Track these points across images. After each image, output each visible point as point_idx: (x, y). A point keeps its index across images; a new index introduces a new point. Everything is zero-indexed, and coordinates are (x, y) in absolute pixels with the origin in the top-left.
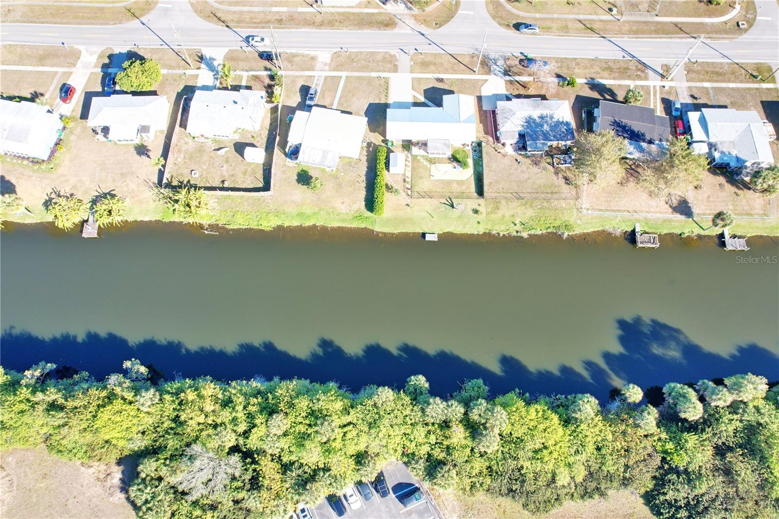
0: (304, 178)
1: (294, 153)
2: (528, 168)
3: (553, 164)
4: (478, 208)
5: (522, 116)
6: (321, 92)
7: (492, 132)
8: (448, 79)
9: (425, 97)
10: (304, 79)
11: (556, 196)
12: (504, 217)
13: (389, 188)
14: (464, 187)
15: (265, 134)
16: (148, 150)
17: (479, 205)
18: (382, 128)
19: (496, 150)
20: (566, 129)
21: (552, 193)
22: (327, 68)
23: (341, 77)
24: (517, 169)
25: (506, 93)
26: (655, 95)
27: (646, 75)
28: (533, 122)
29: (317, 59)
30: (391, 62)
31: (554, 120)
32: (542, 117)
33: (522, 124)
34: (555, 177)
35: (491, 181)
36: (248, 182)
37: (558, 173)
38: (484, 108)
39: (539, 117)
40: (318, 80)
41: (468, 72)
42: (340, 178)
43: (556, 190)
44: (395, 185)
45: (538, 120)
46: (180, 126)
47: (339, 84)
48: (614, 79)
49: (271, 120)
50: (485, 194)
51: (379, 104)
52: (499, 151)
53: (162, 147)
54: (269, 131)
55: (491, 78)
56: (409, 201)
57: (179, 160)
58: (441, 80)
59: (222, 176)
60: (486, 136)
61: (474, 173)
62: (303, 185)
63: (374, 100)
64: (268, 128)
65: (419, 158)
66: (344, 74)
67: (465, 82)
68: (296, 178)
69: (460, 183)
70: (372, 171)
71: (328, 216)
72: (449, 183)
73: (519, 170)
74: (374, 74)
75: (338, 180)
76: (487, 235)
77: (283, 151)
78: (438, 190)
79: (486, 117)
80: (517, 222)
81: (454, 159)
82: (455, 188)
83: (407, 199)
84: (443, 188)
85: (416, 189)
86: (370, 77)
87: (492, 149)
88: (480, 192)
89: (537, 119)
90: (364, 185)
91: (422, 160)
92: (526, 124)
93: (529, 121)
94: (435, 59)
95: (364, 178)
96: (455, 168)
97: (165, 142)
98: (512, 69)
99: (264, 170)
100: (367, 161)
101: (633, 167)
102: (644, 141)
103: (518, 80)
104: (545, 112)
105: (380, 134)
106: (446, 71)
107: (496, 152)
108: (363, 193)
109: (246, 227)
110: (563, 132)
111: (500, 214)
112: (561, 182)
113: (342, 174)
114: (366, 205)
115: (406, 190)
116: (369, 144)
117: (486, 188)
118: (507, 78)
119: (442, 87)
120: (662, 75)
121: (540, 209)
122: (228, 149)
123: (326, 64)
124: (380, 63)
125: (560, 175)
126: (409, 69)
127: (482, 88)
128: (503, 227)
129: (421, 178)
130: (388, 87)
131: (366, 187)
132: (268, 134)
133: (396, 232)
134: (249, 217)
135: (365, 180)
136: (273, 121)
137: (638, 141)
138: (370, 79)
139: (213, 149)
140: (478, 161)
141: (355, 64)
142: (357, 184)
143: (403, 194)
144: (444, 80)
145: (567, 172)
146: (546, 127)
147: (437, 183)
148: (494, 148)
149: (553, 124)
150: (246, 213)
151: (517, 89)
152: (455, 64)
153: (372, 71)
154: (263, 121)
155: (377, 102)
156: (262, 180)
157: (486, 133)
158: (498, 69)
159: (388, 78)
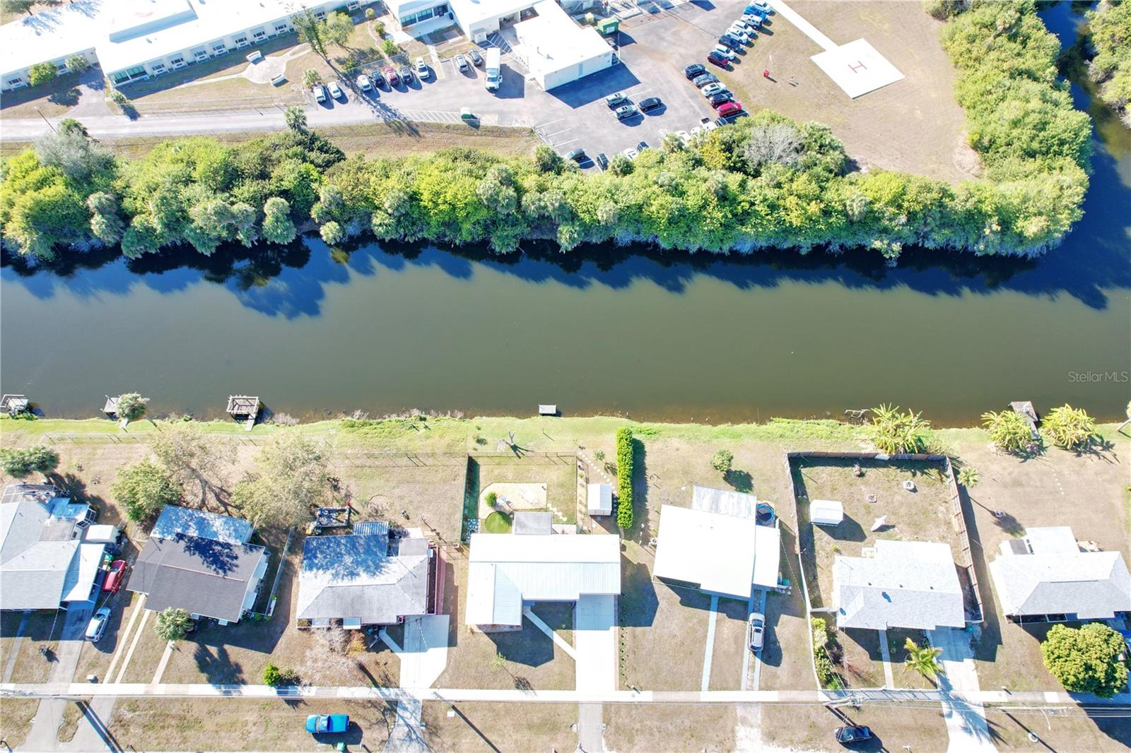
0: (740, 481)
1: (764, 517)
2: (392, 505)
3: (350, 512)
4: (478, 446)
5: (386, 575)
6: (743, 650)
7: (439, 569)
8: (508, 688)
9: (550, 641)
10: (778, 681)
11: (358, 462)
12: (441, 437)
13: (612, 469)
14: (496, 472)
15: (820, 559)
16: (998, 524)
17: (475, 449)
18: (628, 573)
19: (438, 534)
20: (316, 557)
21: (363, 467)
22: (740, 712)
23: (711, 688)
24: (411, 502)
25: (402, 656)
26: (123, 658)
27: (118, 708)
28: (368, 567)
29: (764, 734)
30: (617, 728)
31: (334, 571)
32: (353, 574)
33: (389, 565)
34: (353, 489)
35: (453, 482)
36: (824, 475)
37: (346, 496)
38: (447, 617)
39: (358, 575)
40: (753, 680)
41: (467, 706)
42: (686, 482)
43: (356, 471)
44: (602, 474)
45: (360, 570)
46: (966, 570)
47: (712, 669)
48: (184, 700)
49: (817, 586)
50: (465, 463)
51: (635, 626)
52: (434, 534)
53: (979, 530)
54: (815, 565)
55: (423, 693)
56: (580, 453)
57: (942, 509)
58: (522, 684)
59: (866, 484)
60: (451, 562)
61: (478, 495)
62: (740, 472)
63: (644, 633)
64: (818, 569)
65: (565, 519)
66: (706, 696)
67: (475, 678)
68: (753, 482)
69: (501, 479)
70: (638, 494)
71: (696, 434)
72: (519, 479)
73: (406, 500)
74: (647, 696)
75: (689, 479)
76: (468, 415)
77: (784, 526)
78: (535, 468)
79: (445, 600)
80: (423, 430)
81: (507, 517)
82: (509, 470)
83: (584, 456)
84: (528, 471)
85: (568, 469)
86: (654, 690)
87: (444, 538)
88: (472, 466)
89: (361, 573)
90: (649, 473)
91: (560, 514)
92: (382, 564)
93: (376, 568)
94: (529, 741)
95: (650, 482)
96: (508, 503)
97: (978, 540)
98: (379, 716)
99: (805, 493)
100: (646, 512)
101: (222, 509)
102: (191, 539)
103: (374, 689)
104: (346, 582)
105: (630, 562)
106: (509, 707)
107: (438, 531)
108: (649, 461)
109: (809, 421)
110: (322, 552)
111: (447, 440)
112: (346, 483)
113: (683, 488)
114: (643, 447)
115: (585, 467)
116: (645, 541)
117: (464, 471)
118: (391, 693)
119: (520, 665)
120: (85, 712)
121: (386, 446)
122: (872, 529)
123: (744, 721)
124: (638, 726)
125: (343, 492)
126: (582, 710)
127: (444, 666)
128: (445, 424)
129: (562, 486)
130: (621, 666)
131: (645, 469)
132: (814, 557)
133: (597, 417)
134: (809, 432)
135: (648, 479)
136: (814, 584)
137: (202, 539)
138: (655, 686)
139: (896, 529)
140: (471, 515)
141: (687, 723)
142: (658, 474)
143: (589, 462)
144: (513, 684)
145: (330, 499)
146: (348, 560)
147: (538, 478)
148: (440, 539)
149: (336, 565)
150: (815, 436)
151: (377, 663)
152: (491, 728)
153: (652, 706)
154: (831, 582)
155: (639, 629)
156: (805, 478)
157: (449, 567)
158: (407, 715)
159: (621, 688)
